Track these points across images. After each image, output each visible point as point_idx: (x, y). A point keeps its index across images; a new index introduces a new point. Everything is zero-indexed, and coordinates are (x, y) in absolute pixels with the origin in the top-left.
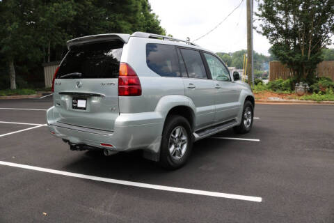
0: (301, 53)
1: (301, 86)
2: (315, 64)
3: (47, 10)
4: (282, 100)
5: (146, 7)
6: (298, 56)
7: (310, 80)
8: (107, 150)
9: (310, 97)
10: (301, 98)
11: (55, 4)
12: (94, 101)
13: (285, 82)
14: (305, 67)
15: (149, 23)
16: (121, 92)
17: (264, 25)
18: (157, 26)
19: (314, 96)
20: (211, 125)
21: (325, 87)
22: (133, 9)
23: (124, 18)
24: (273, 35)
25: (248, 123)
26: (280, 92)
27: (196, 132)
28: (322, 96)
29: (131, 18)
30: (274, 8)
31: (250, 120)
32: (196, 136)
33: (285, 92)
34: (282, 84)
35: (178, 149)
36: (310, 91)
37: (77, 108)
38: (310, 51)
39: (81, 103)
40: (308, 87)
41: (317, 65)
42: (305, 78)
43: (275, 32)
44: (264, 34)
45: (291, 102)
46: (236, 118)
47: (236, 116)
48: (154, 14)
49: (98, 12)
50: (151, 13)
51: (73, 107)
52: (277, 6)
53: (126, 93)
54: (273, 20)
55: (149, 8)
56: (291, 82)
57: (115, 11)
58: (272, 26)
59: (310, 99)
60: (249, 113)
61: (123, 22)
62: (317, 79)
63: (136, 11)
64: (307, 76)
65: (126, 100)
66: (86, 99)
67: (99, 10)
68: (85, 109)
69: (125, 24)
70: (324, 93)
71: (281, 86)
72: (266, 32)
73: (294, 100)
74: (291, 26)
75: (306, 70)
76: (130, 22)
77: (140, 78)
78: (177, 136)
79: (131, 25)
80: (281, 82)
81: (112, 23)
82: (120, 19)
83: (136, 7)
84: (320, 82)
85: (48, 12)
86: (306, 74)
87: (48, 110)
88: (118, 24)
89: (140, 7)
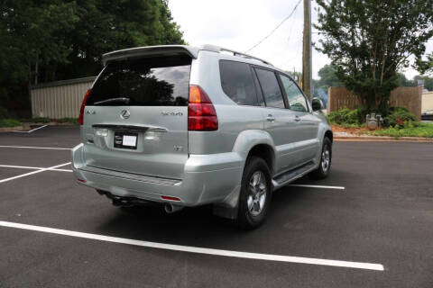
0: (371, 76)
1: (373, 118)
2: (389, 90)
3: (40, 14)
4: (351, 136)
5: (165, 14)
6: (368, 80)
7: (384, 110)
8: (169, 206)
9: (385, 131)
10: (374, 132)
11: (52, 6)
12: (149, 138)
13: (351, 113)
14: (377, 95)
15: (169, 35)
16: (192, 126)
17: (325, 41)
18: (179, 39)
19: (391, 130)
21: (403, 120)
22: (150, 17)
23: (138, 28)
24: (336, 53)
25: (326, 165)
26: (347, 125)
28: (402, 131)
29: (147, 27)
30: (338, 20)
31: (327, 162)
32: (275, 183)
33: (353, 125)
34: (349, 115)
35: (256, 201)
36: (385, 125)
37: (121, 146)
38: (382, 74)
39: (129, 140)
40: (381, 119)
41: (392, 92)
42: (377, 108)
43: (338, 49)
44: (324, 52)
45: (363, 138)
46: (314, 159)
48: (175, 24)
49: (104, 19)
50: (171, 22)
51: (116, 146)
52: (342, 17)
53: (198, 126)
54: (336, 34)
55: (169, 15)
56: (358, 113)
57: (126, 19)
58: (335, 42)
59: (385, 135)
60: (327, 152)
61: (137, 33)
62: (392, 109)
63: (153, 19)
64: (379, 106)
65: (197, 136)
66: (136, 135)
67: (105, 16)
68: (135, 148)
69: (138, 36)
70: (402, 127)
71: (347, 118)
72: (328, 49)
73: (365, 136)
74: (358, 43)
75: (378, 99)
76: (146, 33)
77: (215, 106)
78: (255, 184)
79: (146, 37)
80: (347, 112)
81: (122, 33)
82: (132, 29)
83: (153, 13)
84: (396, 114)
85: (42, 16)
86: (378, 103)
87: (75, 149)
88: (129, 35)
89: (158, 14)
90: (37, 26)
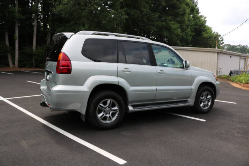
5: (194, 10)
15: (197, 23)
18: (203, 25)
20: (152, 102)
22: (181, 13)
23: (174, 20)
25: (206, 106)
27: (132, 106)
31: (209, 104)
32: (131, 108)
35: (108, 115)
37: (47, 79)
46: (189, 99)
47: (188, 97)
48: (202, 16)
50: (199, 15)
55: (198, 11)
60: (209, 97)
61: (172, 23)
63: (184, 14)
65: (61, 76)
76: (178, 22)
77: (72, 62)
78: (107, 106)
79: (178, 25)
81: (163, 23)
82: (170, 21)
83: (184, 10)
88: (168, 24)
89: (188, 11)
90: (105, 22)
